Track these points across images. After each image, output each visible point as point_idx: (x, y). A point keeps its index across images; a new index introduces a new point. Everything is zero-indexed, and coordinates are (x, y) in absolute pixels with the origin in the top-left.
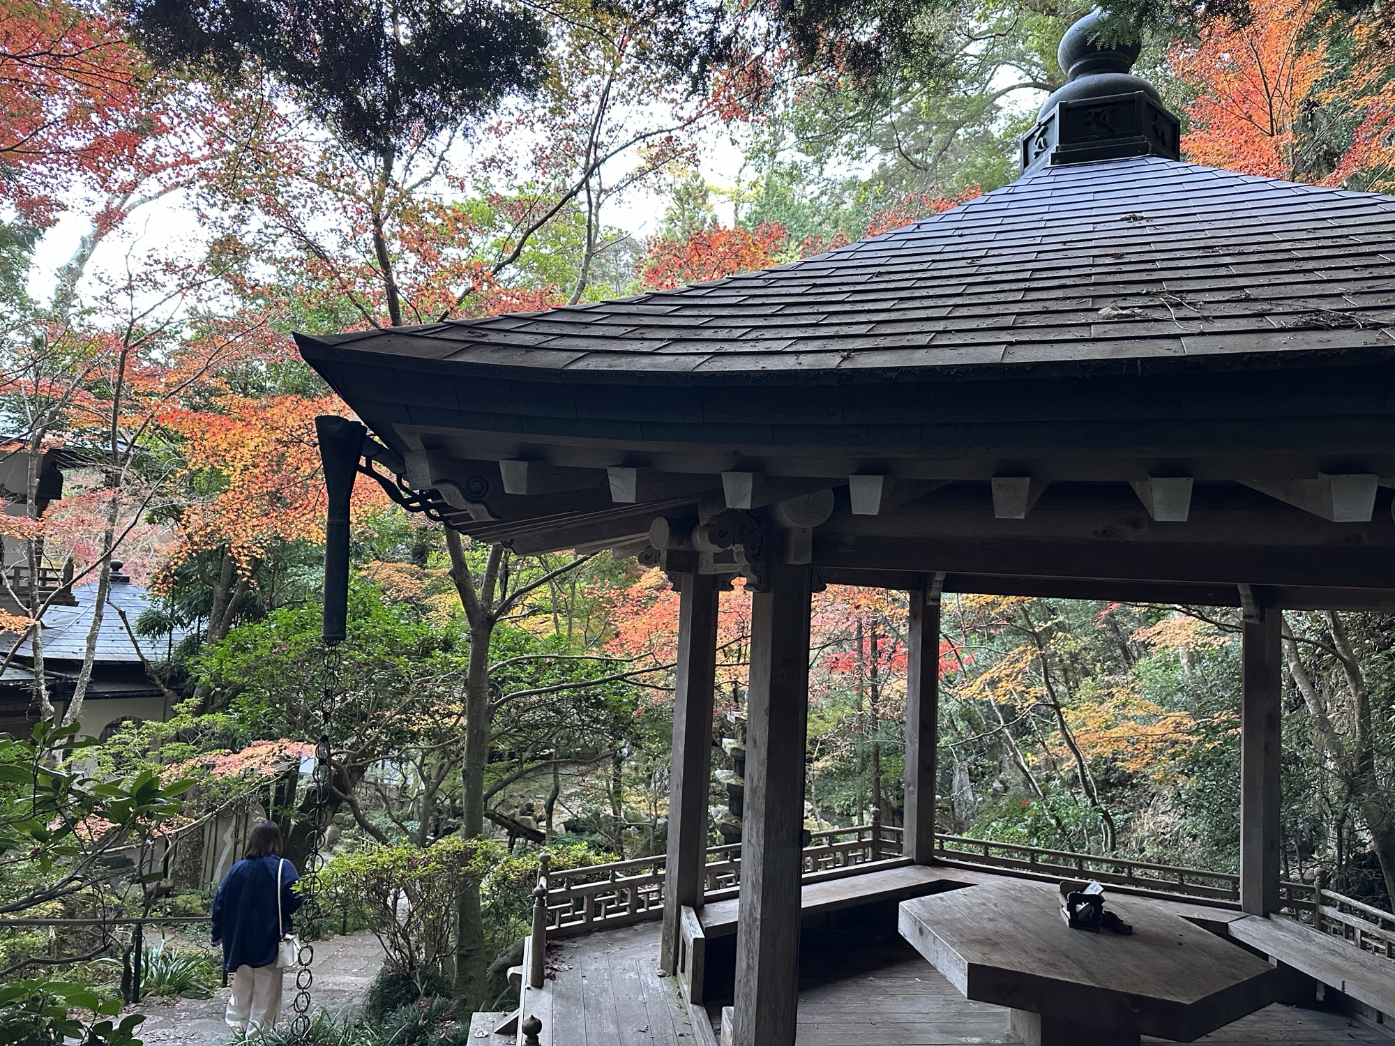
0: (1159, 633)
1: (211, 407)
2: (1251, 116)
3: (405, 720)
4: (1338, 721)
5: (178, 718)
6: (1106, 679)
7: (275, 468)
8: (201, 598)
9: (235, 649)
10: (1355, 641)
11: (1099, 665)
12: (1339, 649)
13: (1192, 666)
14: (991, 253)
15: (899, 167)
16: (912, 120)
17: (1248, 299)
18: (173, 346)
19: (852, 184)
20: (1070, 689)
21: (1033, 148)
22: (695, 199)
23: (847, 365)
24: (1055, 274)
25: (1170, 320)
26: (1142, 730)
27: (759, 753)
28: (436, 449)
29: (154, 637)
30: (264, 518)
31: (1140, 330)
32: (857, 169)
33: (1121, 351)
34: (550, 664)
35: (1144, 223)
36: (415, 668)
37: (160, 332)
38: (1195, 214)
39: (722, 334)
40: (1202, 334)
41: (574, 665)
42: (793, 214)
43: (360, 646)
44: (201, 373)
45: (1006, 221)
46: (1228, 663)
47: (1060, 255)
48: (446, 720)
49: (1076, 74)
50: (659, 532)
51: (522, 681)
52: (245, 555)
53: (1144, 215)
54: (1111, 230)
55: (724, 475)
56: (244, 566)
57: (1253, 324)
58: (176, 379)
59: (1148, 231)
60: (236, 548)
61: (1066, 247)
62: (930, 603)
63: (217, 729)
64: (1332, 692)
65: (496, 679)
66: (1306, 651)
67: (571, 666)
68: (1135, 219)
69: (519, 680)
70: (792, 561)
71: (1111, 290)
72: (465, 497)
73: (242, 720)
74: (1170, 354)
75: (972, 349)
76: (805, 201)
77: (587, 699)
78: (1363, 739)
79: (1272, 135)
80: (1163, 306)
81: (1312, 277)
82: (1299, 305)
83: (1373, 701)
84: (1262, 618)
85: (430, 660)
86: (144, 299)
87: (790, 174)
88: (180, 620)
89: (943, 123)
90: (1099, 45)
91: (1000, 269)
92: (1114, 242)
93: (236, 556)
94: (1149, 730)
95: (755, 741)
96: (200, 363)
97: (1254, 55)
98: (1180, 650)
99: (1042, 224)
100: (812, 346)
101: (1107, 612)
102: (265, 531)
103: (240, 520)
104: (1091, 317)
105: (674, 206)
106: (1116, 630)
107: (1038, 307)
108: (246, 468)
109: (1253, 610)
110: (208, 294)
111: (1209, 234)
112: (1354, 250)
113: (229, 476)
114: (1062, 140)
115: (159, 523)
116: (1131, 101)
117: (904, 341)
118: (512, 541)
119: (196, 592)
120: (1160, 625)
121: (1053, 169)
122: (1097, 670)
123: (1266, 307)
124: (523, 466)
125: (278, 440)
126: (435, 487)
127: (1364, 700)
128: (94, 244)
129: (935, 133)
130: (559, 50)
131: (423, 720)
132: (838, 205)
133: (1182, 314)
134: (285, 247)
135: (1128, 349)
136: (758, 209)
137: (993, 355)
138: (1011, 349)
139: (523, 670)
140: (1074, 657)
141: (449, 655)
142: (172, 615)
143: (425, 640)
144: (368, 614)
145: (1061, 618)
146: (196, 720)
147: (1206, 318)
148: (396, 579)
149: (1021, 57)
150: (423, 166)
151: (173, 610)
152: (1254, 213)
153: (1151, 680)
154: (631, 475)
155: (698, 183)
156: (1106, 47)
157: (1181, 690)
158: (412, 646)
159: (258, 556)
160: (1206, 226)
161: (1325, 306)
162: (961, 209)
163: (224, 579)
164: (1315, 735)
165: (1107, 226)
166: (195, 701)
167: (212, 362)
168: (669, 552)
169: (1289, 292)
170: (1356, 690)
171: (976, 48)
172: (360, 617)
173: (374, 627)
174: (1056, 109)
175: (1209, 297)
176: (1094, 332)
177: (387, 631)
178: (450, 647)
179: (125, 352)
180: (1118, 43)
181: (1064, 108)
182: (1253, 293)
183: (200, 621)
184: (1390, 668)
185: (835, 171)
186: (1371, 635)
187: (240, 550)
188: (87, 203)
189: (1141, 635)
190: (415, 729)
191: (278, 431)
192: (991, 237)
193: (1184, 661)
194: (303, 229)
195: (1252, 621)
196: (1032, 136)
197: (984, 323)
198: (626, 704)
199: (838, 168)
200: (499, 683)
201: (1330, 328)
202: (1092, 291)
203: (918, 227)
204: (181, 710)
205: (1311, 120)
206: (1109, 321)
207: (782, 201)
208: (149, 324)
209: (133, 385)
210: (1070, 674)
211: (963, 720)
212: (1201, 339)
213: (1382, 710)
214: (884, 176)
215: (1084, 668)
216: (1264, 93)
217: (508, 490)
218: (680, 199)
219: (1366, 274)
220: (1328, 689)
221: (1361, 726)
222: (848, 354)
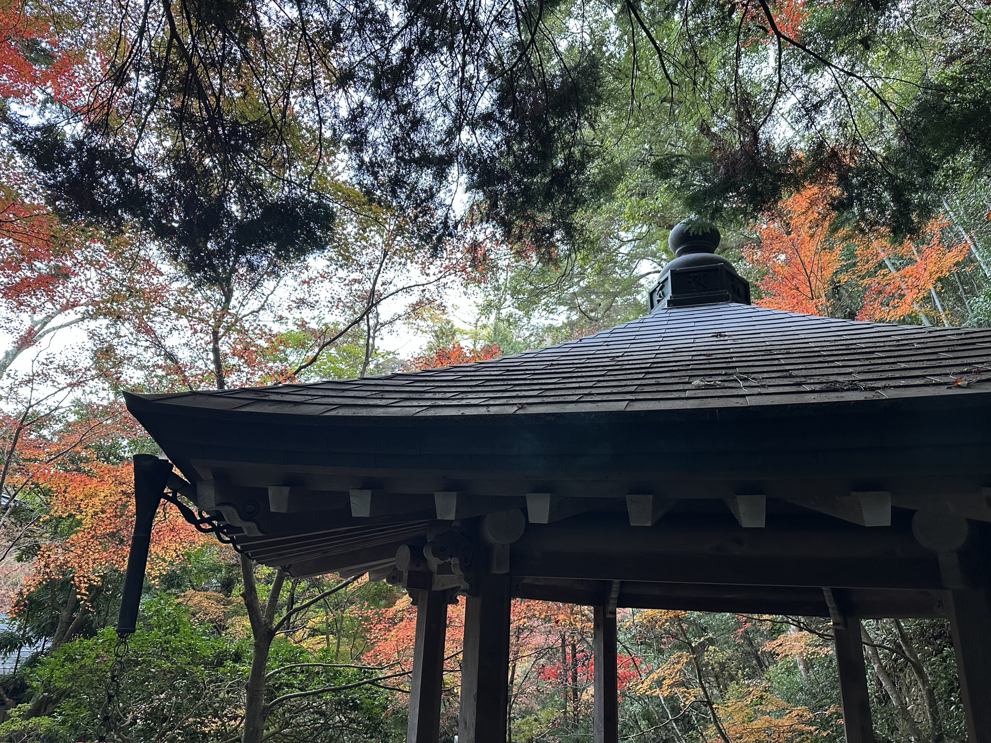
0: (781, 645)
1: (78, 470)
2: (798, 288)
3: (199, 723)
4: (916, 712)
5: (10, 721)
6: (746, 682)
7: (119, 513)
8: (49, 621)
9: (65, 660)
10: (918, 647)
11: (740, 672)
12: (907, 653)
13: (807, 670)
14: (626, 354)
15: (580, 319)
16: (586, 292)
17: (791, 376)
18: (58, 427)
19: (550, 328)
20: (721, 691)
21: (656, 297)
22: (447, 336)
23: (520, 412)
24: (666, 365)
25: (740, 388)
26: (776, 722)
27: (469, 733)
28: (222, 480)
29: (5, 654)
30: (104, 553)
31: (719, 393)
32: (552, 319)
33: (705, 404)
34: (318, 673)
35: (726, 338)
36: (210, 675)
37: (49, 417)
38: (760, 333)
39: (437, 396)
40: (760, 394)
41: (337, 675)
42: (512, 347)
43: (167, 657)
44: (75, 446)
45: (637, 337)
46: (832, 668)
47: (671, 355)
48: (233, 722)
49: (680, 254)
50: (402, 558)
51: (294, 687)
52: (85, 583)
53: (726, 334)
54: (705, 342)
55: (436, 494)
56: (83, 591)
57: (794, 389)
58: (56, 449)
59: (729, 342)
60: (78, 577)
61: (675, 351)
62: (609, 616)
63: (41, 730)
64: (909, 689)
65: (274, 685)
66: (886, 656)
67: (335, 674)
68: (721, 336)
69: (291, 686)
70: (495, 571)
71: (701, 372)
72: (241, 517)
73: (64, 722)
74: (738, 405)
75: (605, 404)
76: (519, 339)
77: (347, 702)
78: (934, 725)
79: (813, 299)
80: (736, 380)
81: (833, 365)
82: (824, 379)
83: (938, 694)
84: (846, 624)
85: (221, 669)
86: (42, 390)
87: (508, 321)
88: (29, 640)
89: (607, 294)
90: (691, 232)
91: (630, 362)
92: (707, 348)
93: (77, 583)
94: (779, 722)
95: (466, 723)
96: (76, 438)
97: (795, 252)
98: (797, 658)
99: (661, 339)
100: (498, 402)
101: (742, 630)
102: (103, 563)
103: (85, 555)
104: (687, 387)
105: (432, 339)
106: (750, 644)
107: (653, 381)
108: (96, 513)
109: (839, 619)
110: (90, 389)
111: (768, 343)
112: (859, 351)
113: (81, 519)
114: (673, 293)
115: (26, 561)
116: (716, 269)
117: (561, 399)
118: (290, 565)
119: (44, 615)
120: (781, 638)
121: (669, 309)
122: (739, 675)
123: (803, 379)
124: (286, 490)
125: (122, 491)
126: (218, 508)
127: (930, 693)
128: (15, 356)
129: (603, 300)
130: (349, 230)
131: (214, 722)
132: (540, 341)
133: (748, 384)
134: (149, 357)
135: (709, 403)
136: (490, 344)
137: (621, 406)
138: (632, 403)
139: (295, 677)
140: (722, 665)
141: (237, 665)
142: (23, 635)
143: (220, 653)
144: (177, 631)
145: (711, 635)
146: (25, 723)
147: (763, 386)
148: (205, 604)
149: (654, 255)
150: (253, 304)
151: (24, 631)
152: (797, 332)
153: (779, 683)
154: (367, 495)
155: (450, 326)
156: (696, 233)
157: (801, 689)
158: (209, 657)
159: (95, 583)
160: (766, 339)
161: (841, 379)
162: (608, 331)
163: (70, 605)
164: (900, 723)
165: (702, 340)
166: (28, 706)
167: (85, 437)
168: (410, 573)
169: (818, 372)
170: (924, 686)
171: (624, 250)
172: (171, 634)
173: (180, 641)
174: (669, 274)
175: (765, 375)
176: (688, 394)
177: (190, 645)
178: (240, 659)
179: (20, 429)
180: (703, 231)
181: (673, 273)
182: (794, 373)
183: (45, 641)
184: (945, 668)
185: (538, 321)
186: (929, 643)
187: (81, 578)
188: (6, 321)
189: (768, 647)
190: (207, 730)
191: (124, 485)
192: (627, 346)
193: (801, 667)
194: (163, 343)
195: (839, 627)
196: (655, 290)
197: (615, 390)
198: (377, 706)
199: (539, 319)
200: (276, 689)
201: (843, 390)
202: (689, 373)
203: (580, 340)
204: (13, 714)
205: (838, 294)
206: (699, 388)
207: (505, 339)
208: (42, 410)
209: (22, 453)
210: (720, 680)
211: (644, 720)
212: (759, 397)
213: (945, 702)
214: (571, 324)
215: (730, 674)
216: (805, 274)
217: (272, 509)
218: (437, 336)
219: (867, 362)
220: (905, 686)
221: (931, 714)
222: (522, 406)
